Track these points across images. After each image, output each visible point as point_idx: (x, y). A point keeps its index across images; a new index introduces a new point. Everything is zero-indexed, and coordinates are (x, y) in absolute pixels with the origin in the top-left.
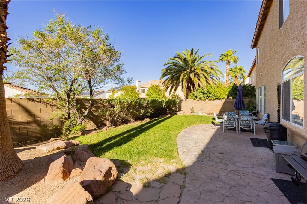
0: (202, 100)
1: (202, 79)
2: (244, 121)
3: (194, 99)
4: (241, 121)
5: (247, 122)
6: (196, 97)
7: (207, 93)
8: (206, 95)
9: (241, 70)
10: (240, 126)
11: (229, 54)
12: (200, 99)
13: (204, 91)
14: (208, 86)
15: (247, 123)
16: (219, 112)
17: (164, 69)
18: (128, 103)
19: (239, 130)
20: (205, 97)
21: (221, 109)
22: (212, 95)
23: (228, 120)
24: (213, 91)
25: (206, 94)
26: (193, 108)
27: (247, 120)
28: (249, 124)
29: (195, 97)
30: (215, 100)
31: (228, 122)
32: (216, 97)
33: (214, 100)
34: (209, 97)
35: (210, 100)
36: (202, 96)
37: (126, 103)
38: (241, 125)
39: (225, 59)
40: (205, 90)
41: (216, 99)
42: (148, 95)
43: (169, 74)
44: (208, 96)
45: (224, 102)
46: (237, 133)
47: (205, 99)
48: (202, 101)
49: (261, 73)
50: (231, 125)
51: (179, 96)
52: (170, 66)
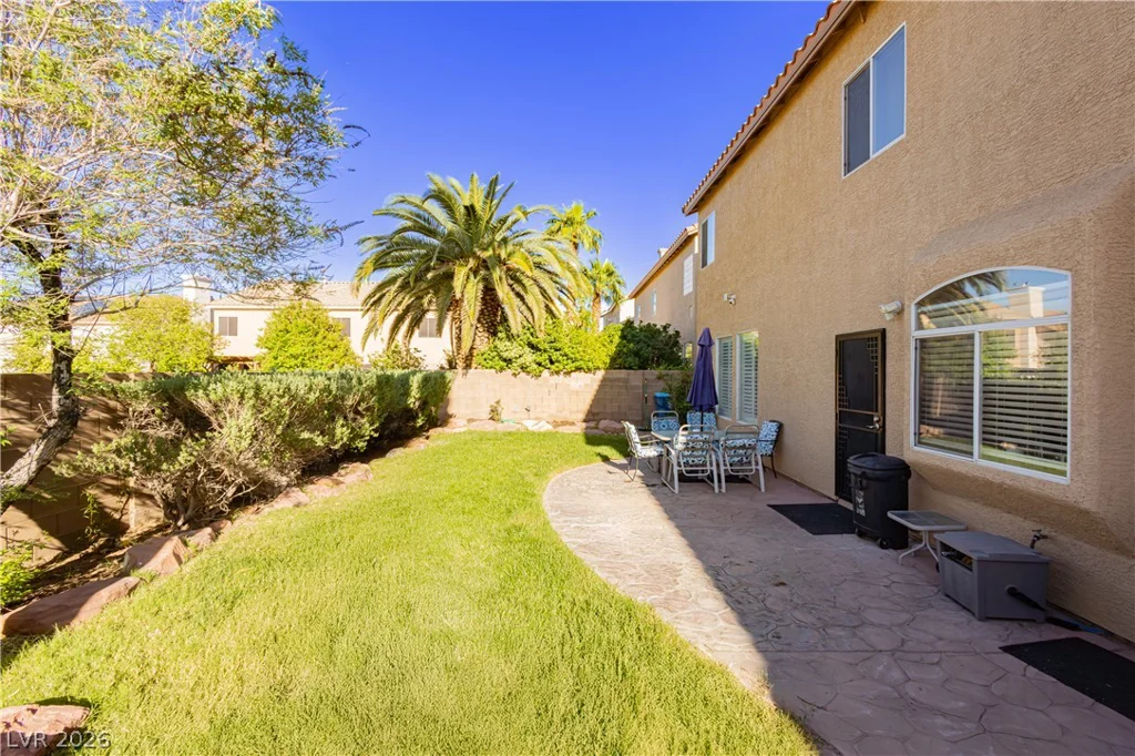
0: (528, 373)
1: (534, 297)
2: (731, 448)
3: (502, 369)
4: (724, 450)
5: (741, 452)
6: (509, 361)
7: (547, 346)
8: (546, 356)
9: (610, 274)
10: (722, 468)
11: (578, 218)
12: (523, 368)
13: (539, 343)
14: (551, 322)
15: (741, 455)
16: (587, 415)
17: (368, 236)
18: (293, 397)
19: (720, 481)
20: (539, 364)
21: (591, 406)
22: (566, 355)
23: (687, 449)
24: (567, 340)
25: (545, 351)
26: (498, 402)
27: (743, 447)
28: (744, 459)
29: (505, 360)
30: (573, 374)
31: (686, 456)
32: (577, 364)
33: (568, 373)
34: (552, 362)
35: (557, 373)
36: (529, 357)
37: (282, 397)
38: (725, 465)
39: (567, 231)
40: (541, 336)
41: (578, 369)
42: (270, 345)
43: (399, 262)
44: (550, 357)
45: (602, 381)
46: (717, 490)
47: (541, 368)
48: (529, 377)
49: (733, 297)
50: (697, 466)
51: (417, 355)
52: (405, 229)
